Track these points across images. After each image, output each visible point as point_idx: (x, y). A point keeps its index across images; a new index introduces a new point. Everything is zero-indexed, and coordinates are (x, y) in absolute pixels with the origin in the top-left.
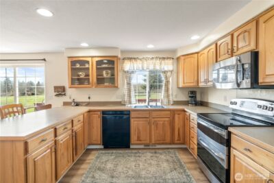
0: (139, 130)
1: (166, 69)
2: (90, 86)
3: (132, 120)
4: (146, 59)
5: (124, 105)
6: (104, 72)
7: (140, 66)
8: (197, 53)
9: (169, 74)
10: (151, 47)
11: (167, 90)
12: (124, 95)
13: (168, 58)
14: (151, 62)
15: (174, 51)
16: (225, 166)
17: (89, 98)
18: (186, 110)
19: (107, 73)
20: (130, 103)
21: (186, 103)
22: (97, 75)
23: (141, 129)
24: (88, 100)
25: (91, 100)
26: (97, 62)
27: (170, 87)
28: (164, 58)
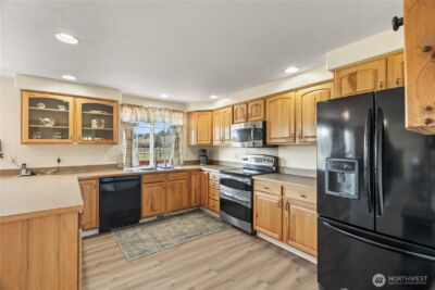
0: (152, 198)
1: (176, 123)
2: (69, 141)
3: (144, 186)
4: (154, 109)
5: (122, 169)
6: (94, 122)
7: (146, 117)
8: (212, 111)
9: (179, 129)
10: (164, 96)
11: (177, 148)
12: (122, 156)
13: (178, 111)
14: (158, 113)
15: (185, 104)
16: (249, 206)
17: (59, 161)
18: (203, 168)
19: (100, 124)
20: (131, 165)
21: (198, 162)
22: (83, 125)
23: (155, 196)
24: (56, 165)
25: (61, 165)
26: (83, 105)
27: (181, 144)
28: (174, 111)
